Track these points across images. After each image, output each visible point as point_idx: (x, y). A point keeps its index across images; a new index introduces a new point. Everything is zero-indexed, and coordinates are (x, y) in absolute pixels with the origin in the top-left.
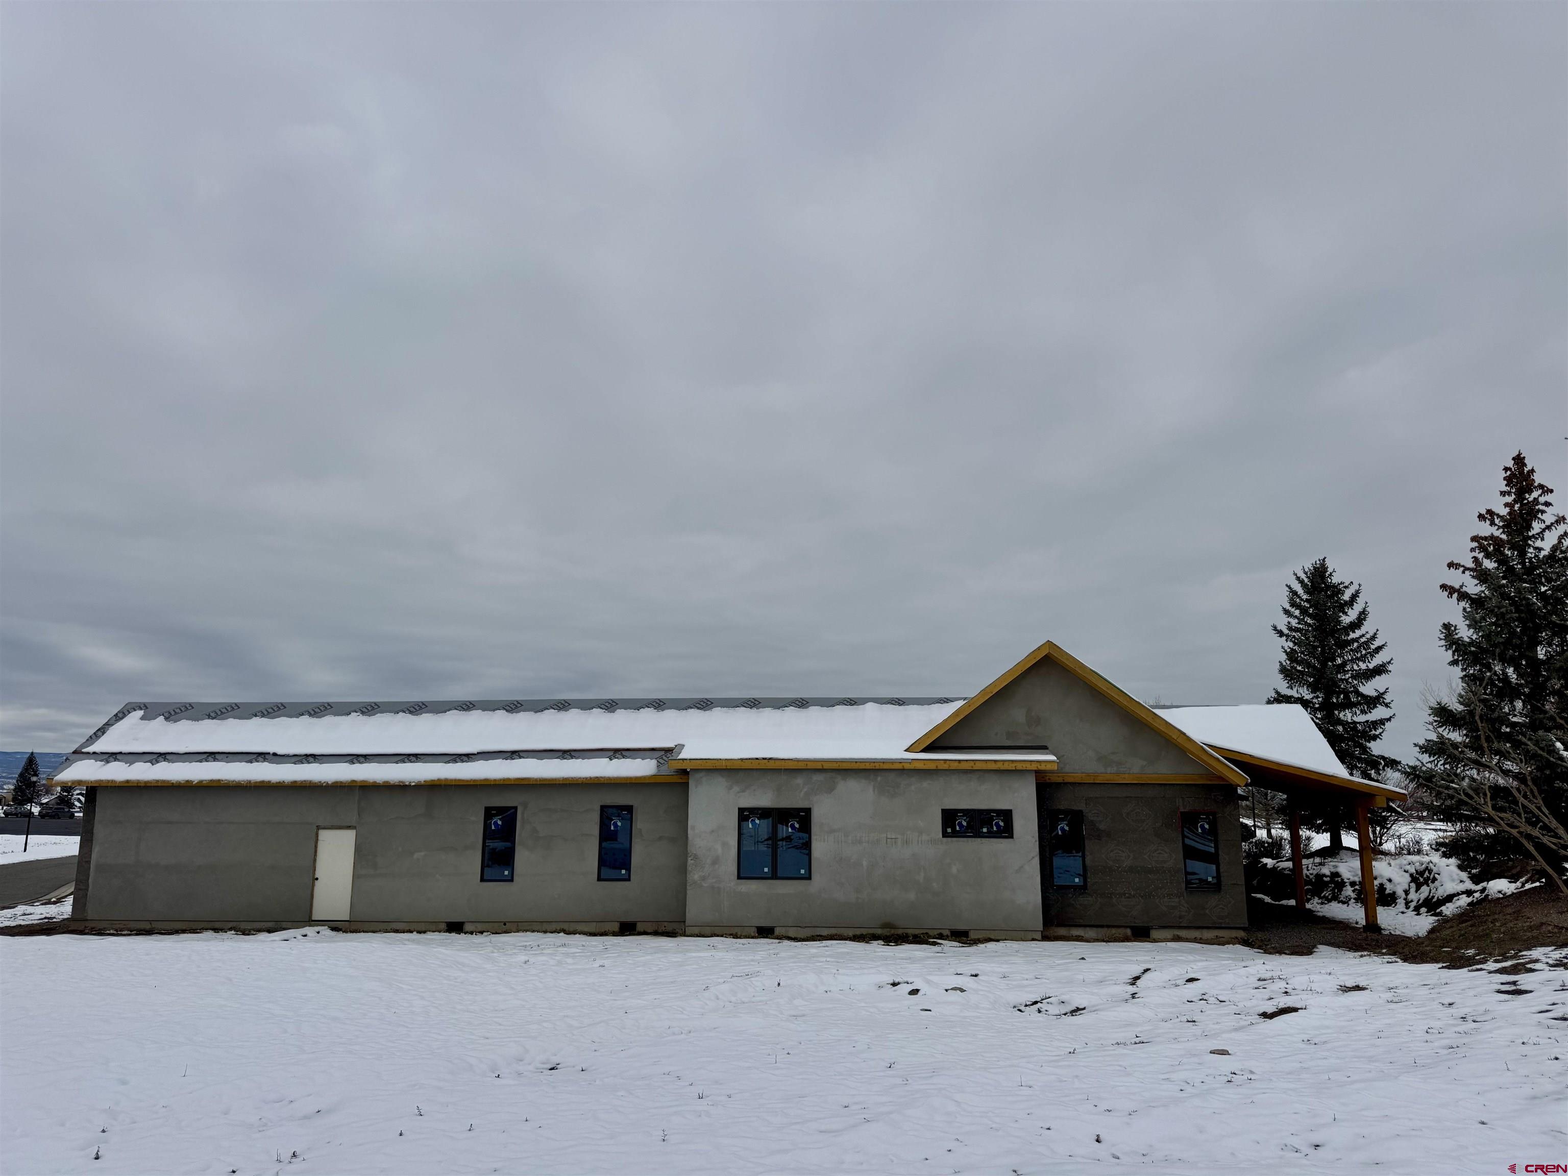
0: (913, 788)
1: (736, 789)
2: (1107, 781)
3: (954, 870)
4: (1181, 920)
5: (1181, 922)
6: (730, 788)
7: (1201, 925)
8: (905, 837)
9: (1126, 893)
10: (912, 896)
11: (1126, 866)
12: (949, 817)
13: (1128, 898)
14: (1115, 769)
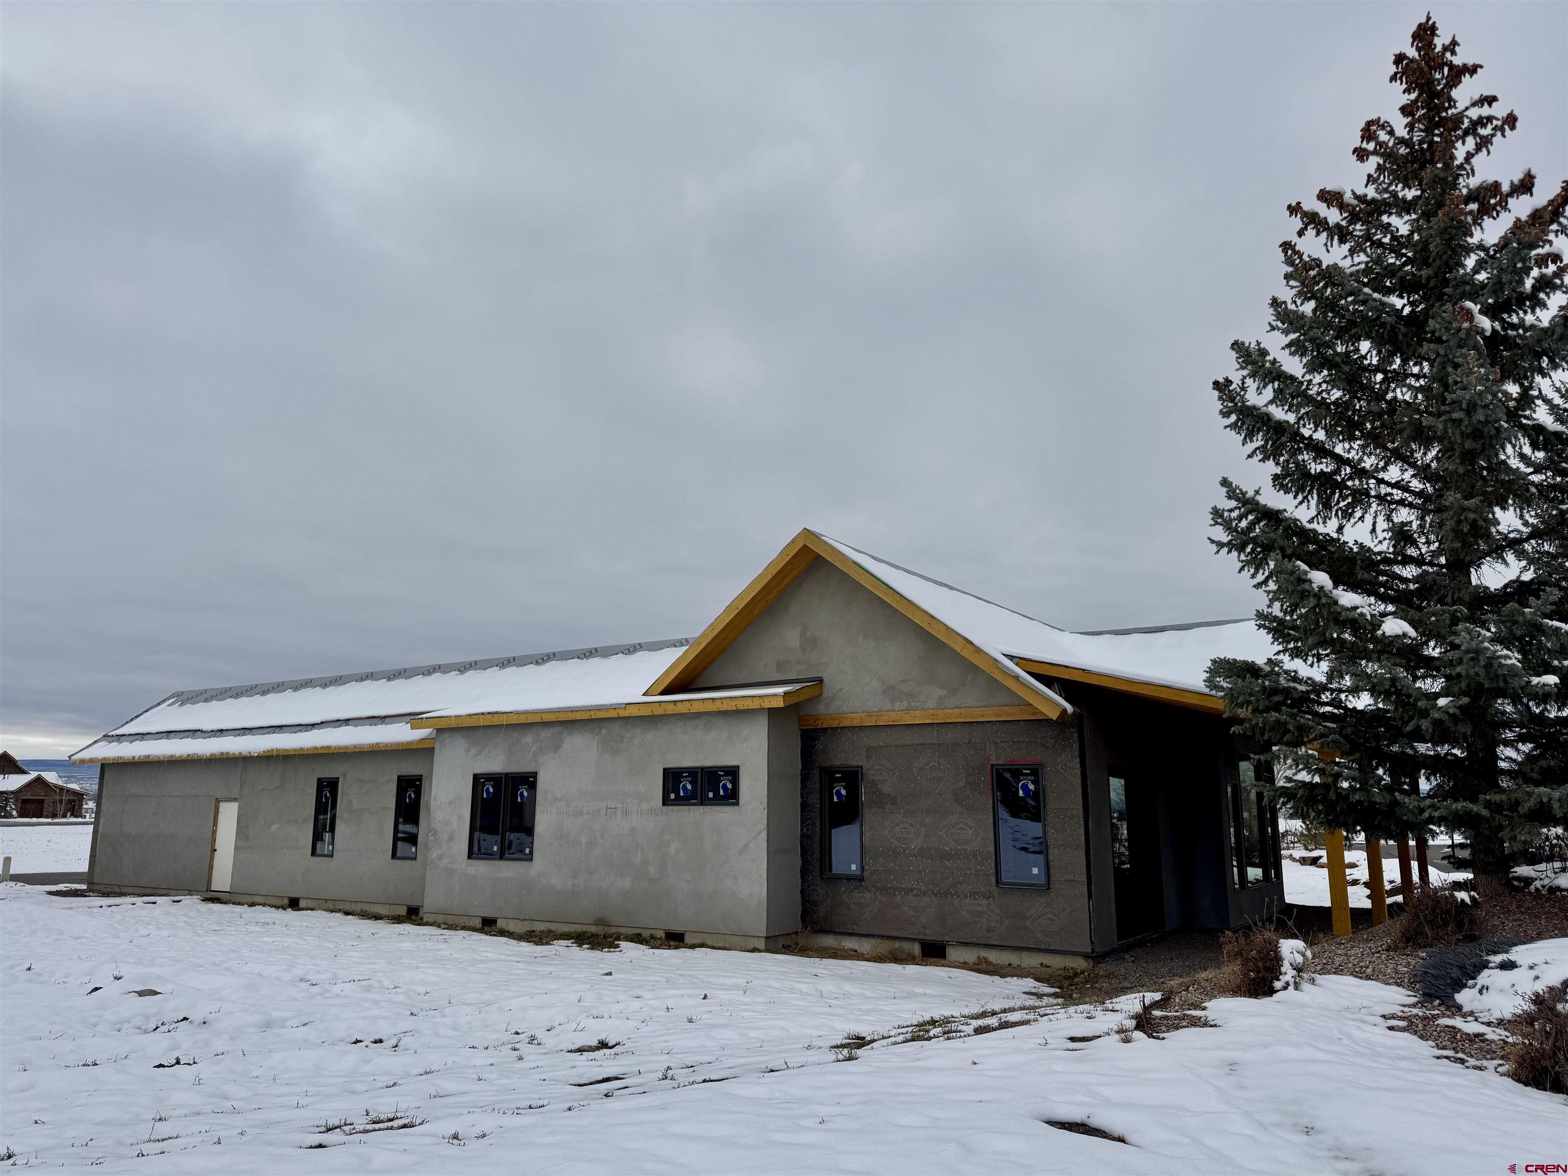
0: (636, 741)
1: (473, 751)
2: (893, 721)
3: (673, 850)
4: (989, 935)
5: (989, 938)
6: (468, 750)
7: (1018, 944)
8: (625, 805)
9: (914, 889)
10: (627, 883)
11: (915, 847)
12: (672, 777)
13: (916, 895)
14: (905, 703)
